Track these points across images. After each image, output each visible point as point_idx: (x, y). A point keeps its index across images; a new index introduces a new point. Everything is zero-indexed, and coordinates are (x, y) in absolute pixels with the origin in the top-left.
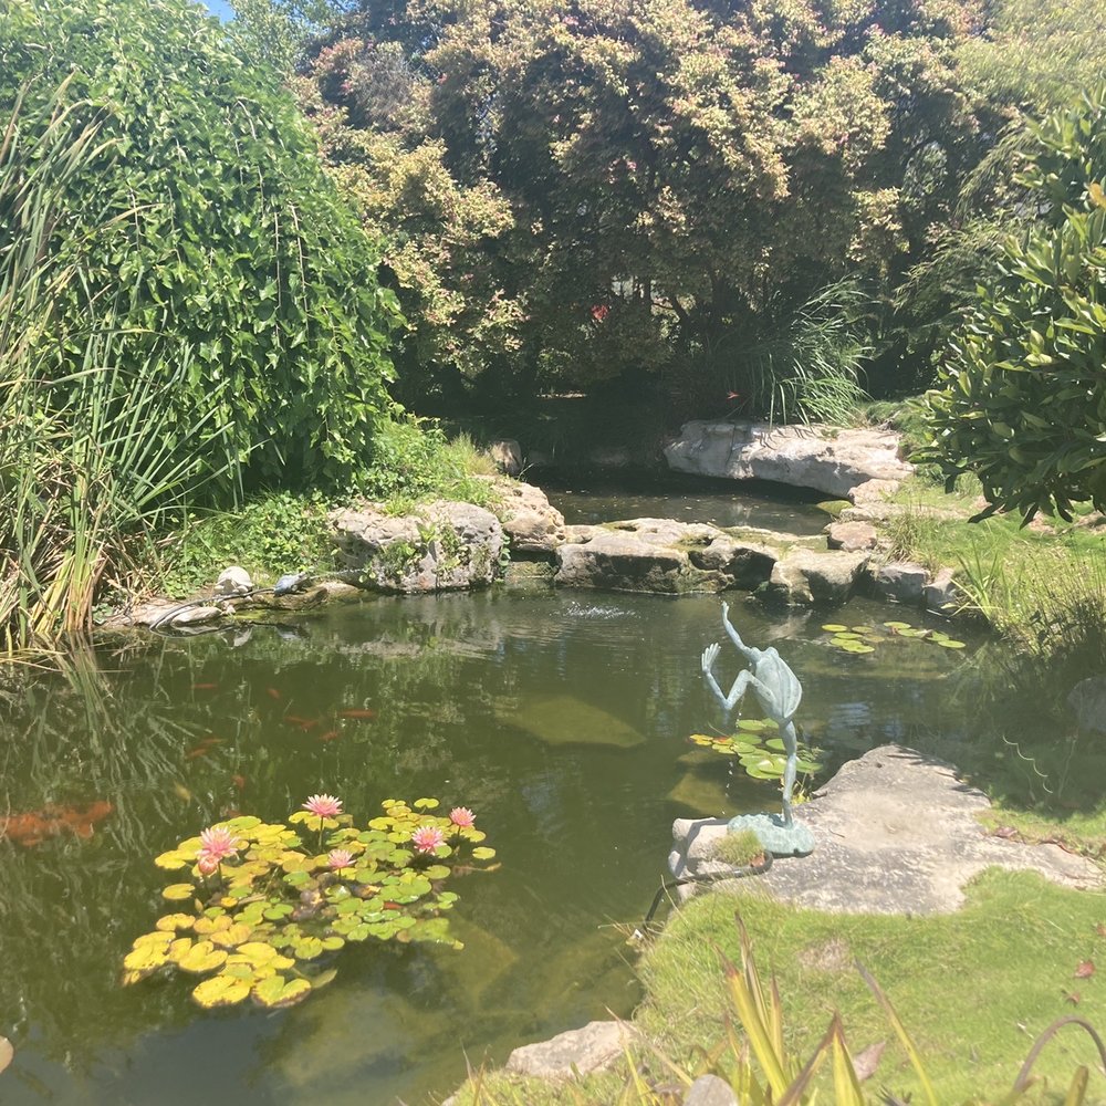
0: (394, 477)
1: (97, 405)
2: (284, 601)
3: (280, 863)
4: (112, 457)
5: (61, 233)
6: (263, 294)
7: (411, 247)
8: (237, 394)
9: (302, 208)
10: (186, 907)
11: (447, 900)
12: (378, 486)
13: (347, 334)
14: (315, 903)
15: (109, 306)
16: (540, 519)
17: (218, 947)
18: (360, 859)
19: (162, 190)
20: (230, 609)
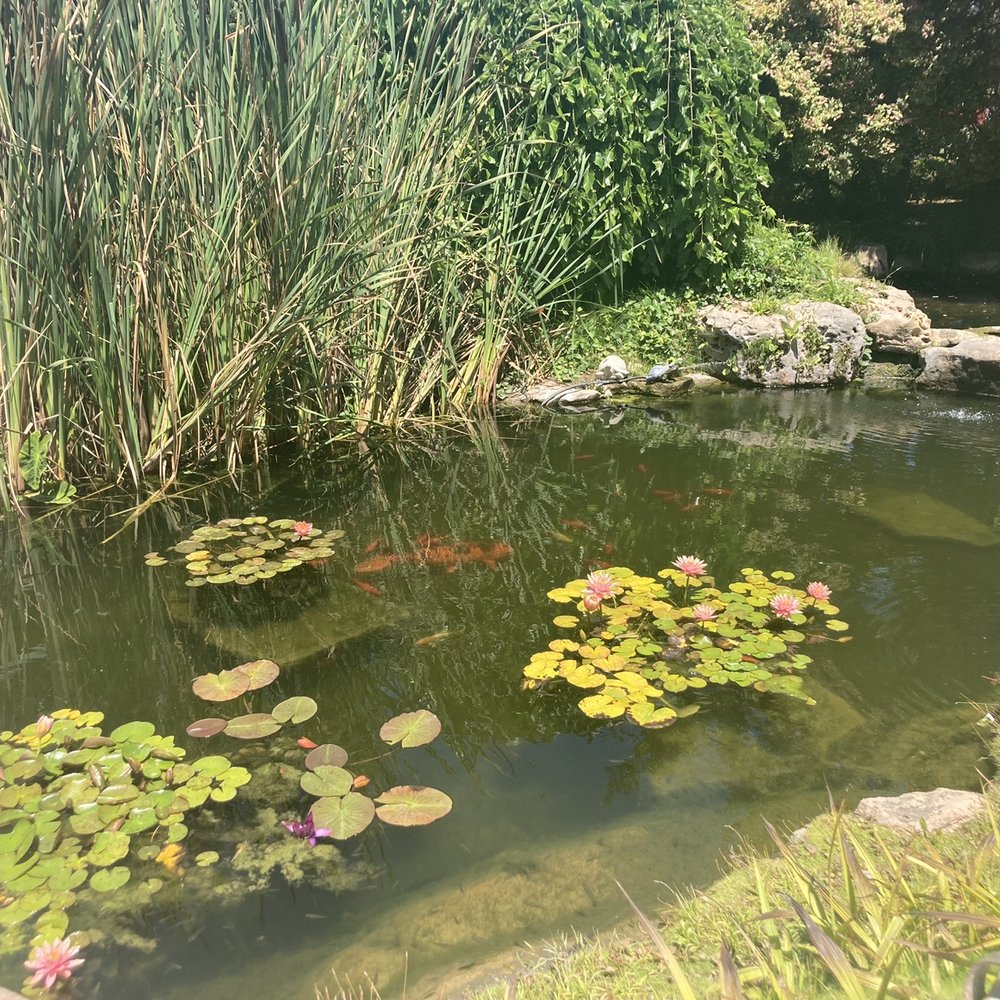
0: (762, 277)
1: (508, 209)
2: (654, 388)
3: (650, 609)
4: (518, 256)
5: (484, 56)
6: (654, 105)
7: (793, 56)
8: (624, 199)
9: (694, 21)
10: (571, 634)
11: (802, 661)
12: (746, 286)
13: (728, 141)
14: (681, 646)
15: (520, 120)
16: (904, 321)
17: (599, 670)
18: (720, 615)
19: (570, 12)
20: (608, 393)
